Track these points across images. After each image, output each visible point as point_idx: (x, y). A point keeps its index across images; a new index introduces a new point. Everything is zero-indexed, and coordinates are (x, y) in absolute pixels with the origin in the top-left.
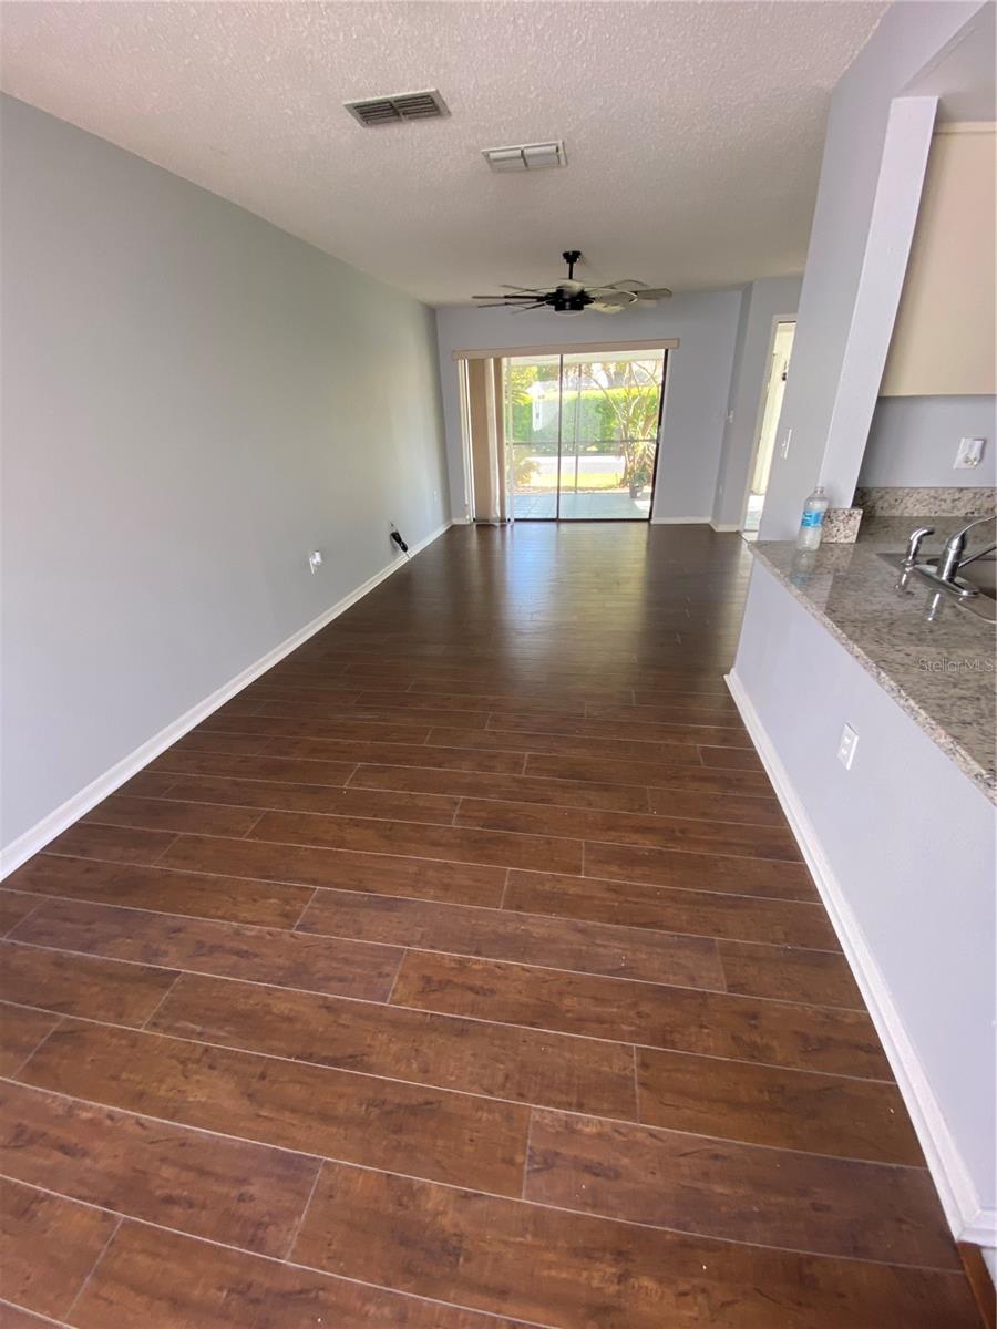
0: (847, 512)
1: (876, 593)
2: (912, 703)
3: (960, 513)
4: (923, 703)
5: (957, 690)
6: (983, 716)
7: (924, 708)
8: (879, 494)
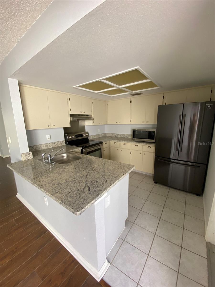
0: (29, 153)
1: (38, 169)
2: (47, 193)
3: (51, 147)
4: (49, 192)
5: (55, 186)
6: (59, 189)
7: (50, 193)
8: (36, 147)
